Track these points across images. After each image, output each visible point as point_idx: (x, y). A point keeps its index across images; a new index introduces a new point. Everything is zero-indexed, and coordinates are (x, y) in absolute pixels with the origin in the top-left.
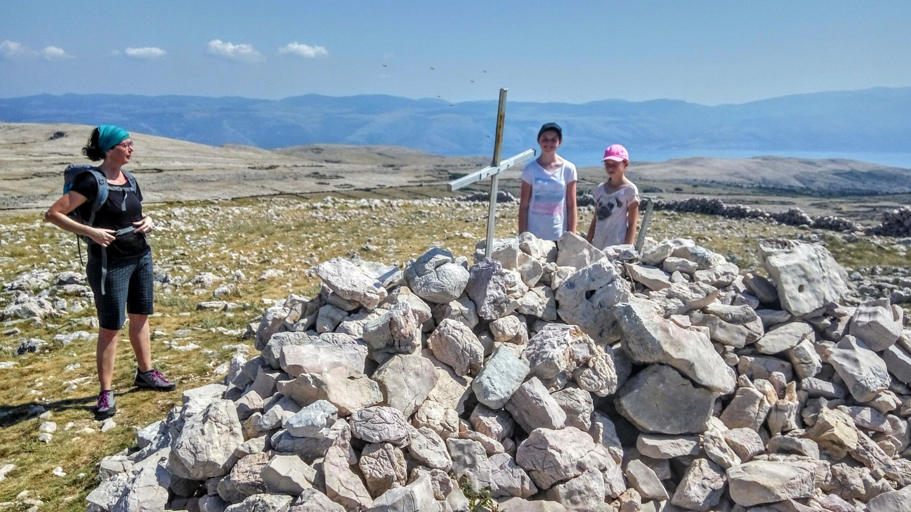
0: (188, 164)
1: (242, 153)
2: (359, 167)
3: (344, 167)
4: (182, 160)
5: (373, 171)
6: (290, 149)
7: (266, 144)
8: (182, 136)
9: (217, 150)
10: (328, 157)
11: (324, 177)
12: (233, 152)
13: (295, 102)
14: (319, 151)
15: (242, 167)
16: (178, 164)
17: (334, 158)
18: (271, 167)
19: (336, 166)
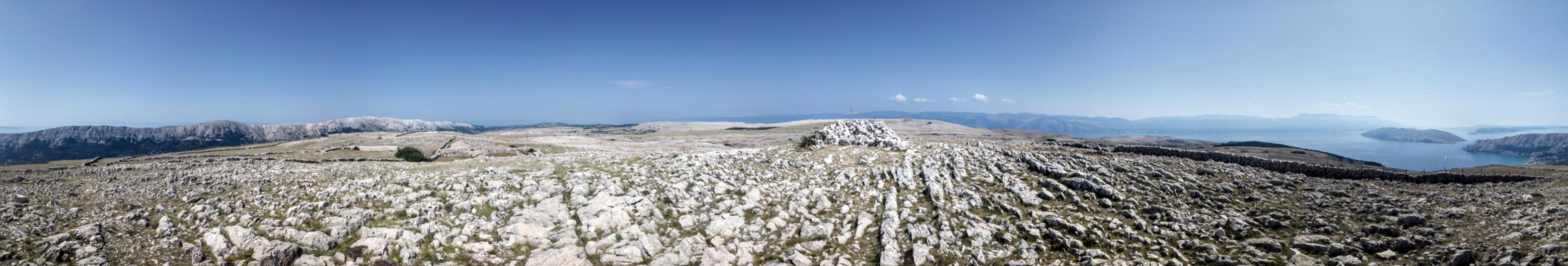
0: (964, 133)
1: (981, 130)
2: (1018, 137)
3: (1013, 137)
4: (962, 132)
5: (1023, 139)
6: (996, 130)
7: (989, 128)
8: (964, 124)
9: (973, 129)
10: (1009, 133)
11: (1006, 139)
12: (978, 130)
13: (1000, 115)
14: (1006, 131)
15: (980, 135)
16: (961, 133)
17: (1010, 133)
18: (989, 135)
19: (1010, 136)
